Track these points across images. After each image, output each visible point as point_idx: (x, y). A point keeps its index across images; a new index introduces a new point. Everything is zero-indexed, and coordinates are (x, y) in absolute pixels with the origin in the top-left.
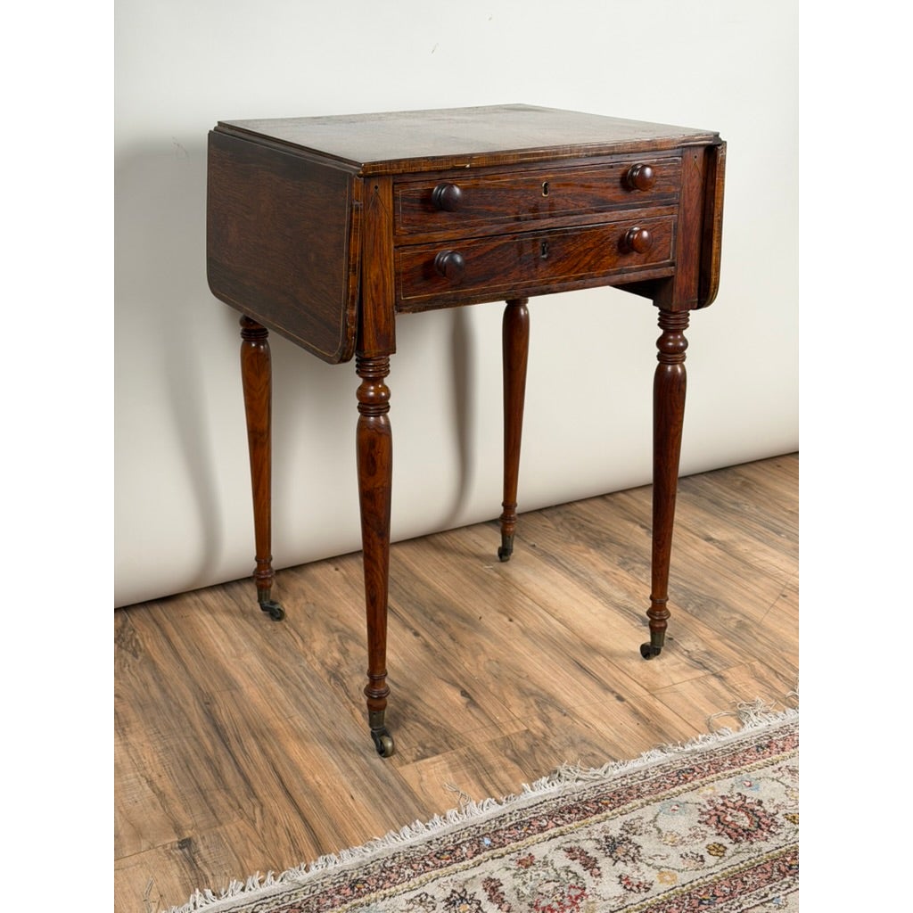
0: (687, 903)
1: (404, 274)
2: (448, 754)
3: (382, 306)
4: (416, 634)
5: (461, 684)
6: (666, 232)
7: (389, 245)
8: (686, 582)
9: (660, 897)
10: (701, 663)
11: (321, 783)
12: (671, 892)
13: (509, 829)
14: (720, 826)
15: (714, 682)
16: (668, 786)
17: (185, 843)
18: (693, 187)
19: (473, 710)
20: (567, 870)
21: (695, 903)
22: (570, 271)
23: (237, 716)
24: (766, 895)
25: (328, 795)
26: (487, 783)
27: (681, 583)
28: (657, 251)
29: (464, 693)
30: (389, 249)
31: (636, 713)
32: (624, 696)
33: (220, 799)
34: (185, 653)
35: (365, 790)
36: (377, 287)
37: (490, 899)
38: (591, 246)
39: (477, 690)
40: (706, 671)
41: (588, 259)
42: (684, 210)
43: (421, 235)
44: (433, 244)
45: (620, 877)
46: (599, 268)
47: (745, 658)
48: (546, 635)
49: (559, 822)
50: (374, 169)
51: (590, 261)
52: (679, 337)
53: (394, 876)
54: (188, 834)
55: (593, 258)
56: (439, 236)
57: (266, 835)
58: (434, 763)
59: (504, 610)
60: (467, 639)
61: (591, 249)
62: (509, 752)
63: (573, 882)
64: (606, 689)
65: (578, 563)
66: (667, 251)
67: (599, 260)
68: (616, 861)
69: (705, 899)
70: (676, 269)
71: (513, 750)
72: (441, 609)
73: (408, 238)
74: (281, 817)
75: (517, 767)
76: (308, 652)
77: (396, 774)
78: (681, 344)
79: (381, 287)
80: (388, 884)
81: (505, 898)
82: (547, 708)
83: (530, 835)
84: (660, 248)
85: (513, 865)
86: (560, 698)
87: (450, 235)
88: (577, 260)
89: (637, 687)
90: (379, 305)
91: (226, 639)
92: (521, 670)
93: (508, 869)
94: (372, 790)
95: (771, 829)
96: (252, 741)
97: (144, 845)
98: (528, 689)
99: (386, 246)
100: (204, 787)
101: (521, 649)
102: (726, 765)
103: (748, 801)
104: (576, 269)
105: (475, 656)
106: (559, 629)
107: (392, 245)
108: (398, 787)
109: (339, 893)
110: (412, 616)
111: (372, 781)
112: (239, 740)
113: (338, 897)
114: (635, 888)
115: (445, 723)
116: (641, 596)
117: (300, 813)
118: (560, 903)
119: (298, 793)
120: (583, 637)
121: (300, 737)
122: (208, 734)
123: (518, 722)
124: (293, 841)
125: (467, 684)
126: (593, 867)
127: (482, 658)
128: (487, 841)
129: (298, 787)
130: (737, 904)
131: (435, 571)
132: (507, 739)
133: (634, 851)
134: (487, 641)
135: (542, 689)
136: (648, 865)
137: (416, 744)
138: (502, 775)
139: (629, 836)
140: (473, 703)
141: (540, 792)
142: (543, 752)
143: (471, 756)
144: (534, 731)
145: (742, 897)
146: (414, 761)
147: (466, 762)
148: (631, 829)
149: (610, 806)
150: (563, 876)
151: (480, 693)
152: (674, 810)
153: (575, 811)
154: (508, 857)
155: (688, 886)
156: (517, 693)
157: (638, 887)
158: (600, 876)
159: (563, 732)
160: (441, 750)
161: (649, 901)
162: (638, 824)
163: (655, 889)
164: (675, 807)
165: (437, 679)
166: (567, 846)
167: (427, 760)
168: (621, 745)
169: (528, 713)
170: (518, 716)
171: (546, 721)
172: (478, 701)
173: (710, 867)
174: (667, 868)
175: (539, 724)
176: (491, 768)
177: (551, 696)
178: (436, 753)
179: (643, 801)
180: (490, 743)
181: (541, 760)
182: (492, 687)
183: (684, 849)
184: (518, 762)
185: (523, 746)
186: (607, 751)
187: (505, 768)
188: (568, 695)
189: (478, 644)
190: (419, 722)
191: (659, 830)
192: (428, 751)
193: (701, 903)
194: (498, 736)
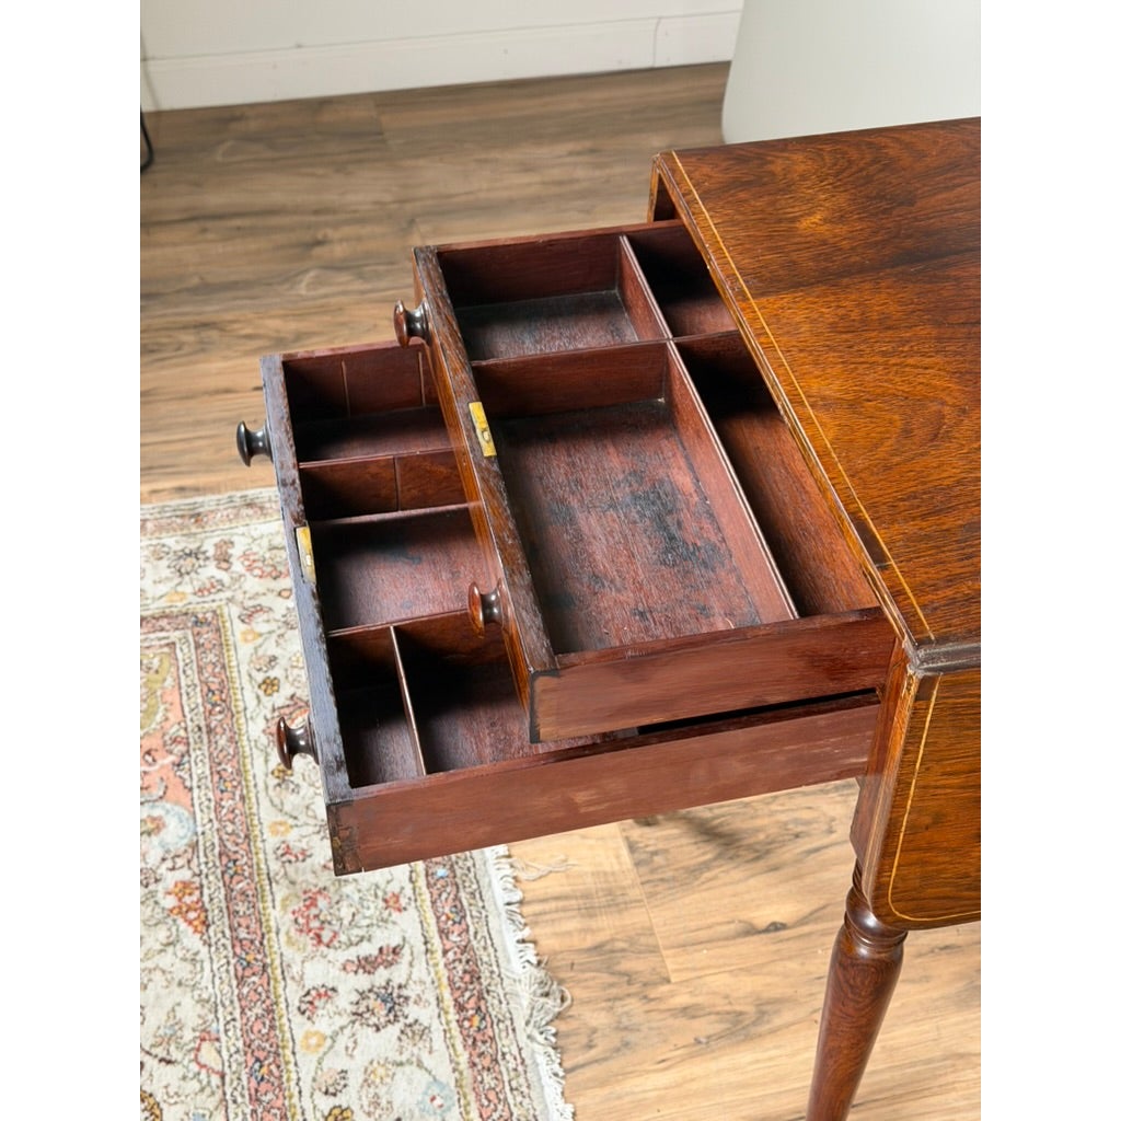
0: (263, 1045)
2: (633, 875)
5: (806, 929)
9: (284, 1020)
12: (288, 1035)
13: (456, 899)
16: (487, 1111)
19: (732, 926)
20: (364, 939)
21: (261, 1055)
26: (563, 904)
29: (776, 927)
39: (784, 945)
45: (333, 989)
49: (450, 954)
62: (621, 945)
63: (343, 938)
68: (361, 994)
69: (261, 1067)
71: (623, 950)
82: (721, 1022)
83: (438, 918)
85: (392, 888)
86: (743, 1047)
93: (388, 882)
98: (777, 1012)
114: (309, 998)
115: (705, 887)
118: (316, 916)
123: (693, 975)
125: (805, 936)
126: (360, 966)
128: (441, 873)
130: (239, 1100)
132: (654, 950)
133: (374, 1020)
134: (935, 995)
135: (773, 1032)
136: (342, 1028)
137: (661, 846)
138: (573, 925)
139: (399, 1026)
140: (751, 931)
141: (512, 948)
142: (612, 985)
143: (620, 899)
144: (665, 988)
145: (248, 1111)
146: (627, 838)
147: (610, 892)
148: (414, 1031)
149: (466, 1024)
150: (356, 932)
151: (774, 948)
152: (433, 1099)
153: (467, 978)
154: (409, 887)
155: (292, 1059)
156: (766, 995)
157: (311, 1003)
158: (344, 969)
159: (654, 1025)
160: (643, 869)
161: (283, 1006)
162: (421, 1044)
163: (298, 1019)
164: (438, 1101)
165: (822, 903)
166: (406, 951)
167: (624, 852)
168: (606, 1091)
169: (714, 993)
170: (708, 979)
171: (688, 1012)
172: (756, 938)
173: (312, 1095)
174: (331, 1047)
175: (682, 999)
176: (591, 916)
177: (749, 1038)
178: (637, 864)
179: (464, 1065)
180: (651, 928)
181: (594, 978)
182: (793, 965)
183: (355, 1080)
184: (597, 948)
185: (626, 965)
186: (596, 1066)
187: (585, 931)
188: (750, 1063)
189: (927, 979)
190: (715, 859)
191: (401, 1064)
192: (644, 856)
193: (258, 1060)
194: (660, 943)
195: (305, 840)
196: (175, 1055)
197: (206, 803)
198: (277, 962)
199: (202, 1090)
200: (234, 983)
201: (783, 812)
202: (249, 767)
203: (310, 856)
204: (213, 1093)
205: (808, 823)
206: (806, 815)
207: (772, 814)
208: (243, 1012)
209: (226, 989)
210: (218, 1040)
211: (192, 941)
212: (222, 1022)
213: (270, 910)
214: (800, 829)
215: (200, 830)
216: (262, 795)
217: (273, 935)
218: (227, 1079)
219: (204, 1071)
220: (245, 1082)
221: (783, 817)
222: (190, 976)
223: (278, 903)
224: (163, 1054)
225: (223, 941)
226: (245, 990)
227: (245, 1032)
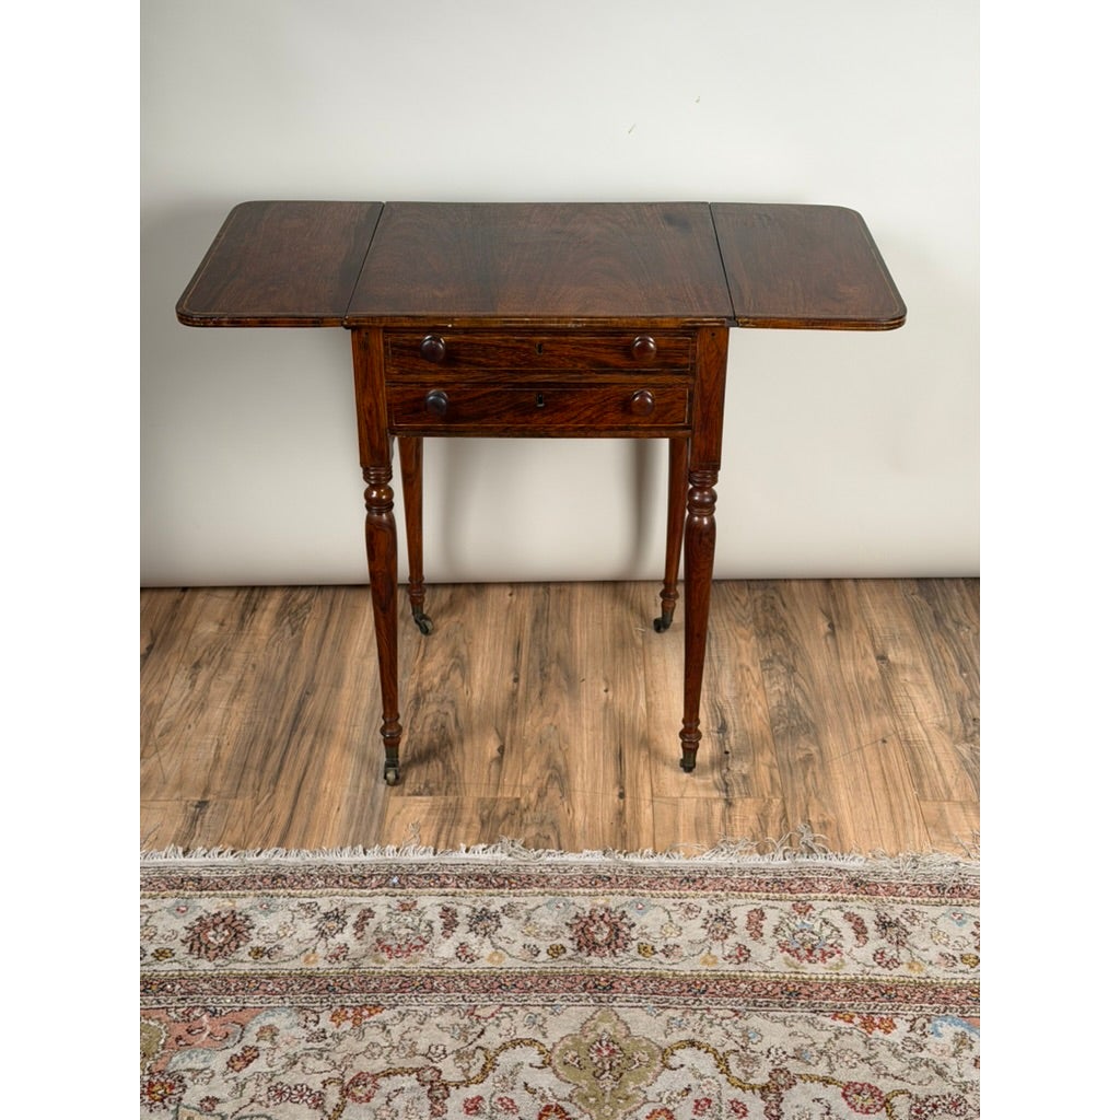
0: (489, 983)
1: (395, 405)
2: (438, 798)
3: (376, 428)
4: (516, 680)
5: (507, 739)
6: (680, 398)
7: (381, 380)
8: (806, 699)
9: (475, 971)
10: (726, 784)
11: (328, 790)
12: (487, 970)
13: (420, 876)
14: (580, 933)
15: (718, 808)
16: (575, 885)
17: (202, 804)
18: (711, 362)
19: (493, 767)
20: (429, 924)
21: (496, 984)
22: (568, 421)
23: (319, 711)
24: (554, 1000)
25: (324, 802)
26: (444, 832)
27: (800, 700)
28: (669, 415)
29: (501, 750)
30: (382, 385)
31: (621, 813)
32: (628, 795)
33: (251, 777)
34: (328, 643)
35: (353, 807)
36: (370, 412)
37: (355, 925)
38: (591, 401)
39: (514, 749)
40: (724, 795)
41: (588, 413)
42: (702, 381)
43: (412, 376)
44: (424, 385)
45: (461, 944)
46: (601, 421)
47: (773, 792)
48: (622, 716)
49: (461, 885)
50: (357, 321)
51: (590, 416)
52: (706, 493)
53: (308, 882)
54: (210, 797)
55: (594, 413)
56: (428, 378)
57: (257, 817)
58: (421, 801)
59: (610, 678)
60: (552, 696)
61: (592, 405)
62: (486, 813)
63: (424, 934)
64: (620, 783)
65: (726, 650)
66: (682, 415)
67: (601, 415)
68: (471, 930)
69: (505, 985)
70: (694, 433)
71: (490, 813)
72: (559, 660)
73: (400, 376)
74: (278, 807)
75: (479, 827)
76: (417, 671)
77: (386, 801)
78: (707, 500)
79: (374, 413)
80: (299, 887)
81: (366, 928)
82: (553, 784)
83: (431, 887)
84: (672, 412)
85: (395, 905)
86: (572, 779)
87: (442, 378)
88: (575, 413)
89: (647, 789)
90: (372, 427)
91: (367, 640)
92: (567, 742)
93: (389, 907)
94: (358, 808)
95: (617, 951)
96: (312, 736)
97: (177, 795)
98: (555, 762)
99: (378, 382)
100: (249, 764)
101: (587, 722)
102: (641, 884)
103: (625, 920)
104: (575, 421)
105: (543, 716)
106: (639, 712)
107: (384, 381)
108: (377, 812)
109: (261, 880)
110: (530, 660)
111: (364, 801)
112: (303, 733)
113: (259, 883)
114: (463, 957)
115: (461, 771)
116: (747, 701)
117: (293, 808)
118: (399, 946)
119: (305, 793)
120: (652, 727)
121: (347, 746)
122: (287, 719)
123: (518, 788)
124: (270, 829)
125: (512, 740)
126: (450, 929)
127: (547, 720)
128: (395, 880)
129: (310, 786)
130: (525, 998)
131: (590, 620)
132: (495, 801)
133: (493, 928)
134: (567, 705)
135: (566, 766)
136: (492, 943)
137: (423, 781)
138: (462, 830)
139: (502, 915)
140: (499, 760)
141: (470, 855)
142: (511, 822)
143: (453, 806)
144: (522, 801)
145: (535, 994)
146: (409, 795)
147: (445, 810)
148: (509, 910)
149: (513, 885)
150: (422, 927)
151: (514, 753)
152: (558, 907)
153: (482, 880)
154: (398, 897)
155: (504, 971)
156: (543, 763)
157: (467, 956)
158: (448, 937)
159: (545, 809)
160: (437, 792)
161: (463, 971)
162: (519, 908)
163: (478, 963)
164: (561, 905)
165: (493, 728)
166: (448, 906)
167: (419, 798)
168: (579, 838)
169: (534, 783)
170: (524, 783)
171: (541, 796)
172: (505, 759)
173: (536, 962)
174: (504, 950)
175: (533, 796)
176: (460, 821)
177: (567, 775)
178: (431, 794)
179: (542, 890)
180: (479, 799)
181: (503, 828)
182: (528, 750)
183: (532, 941)
184: (483, 823)
185: (501, 812)
186: (562, 838)
187: (469, 825)
188: (582, 777)
189: (557, 706)
190: (443, 762)
191: (529, 919)
192: (427, 790)
193: (500, 987)
194: (491, 796)
195: (330, 946)
196: (478, 1029)
197: (263, 1000)
198: (429, 971)
199: (510, 1017)
200: (434, 994)
201: (423, 727)
202: (242, 972)
203: (346, 945)
204: (515, 1011)
205: (436, 721)
206: (430, 720)
207: (422, 732)
208: (460, 992)
209: (438, 999)
210: (476, 1006)
211: (386, 1015)
212: (463, 1003)
213: (382, 971)
214: (439, 725)
215: (287, 1004)
216: (274, 967)
217: (404, 970)
218: (506, 1003)
219: (497, 1015)
220: (513, 995)
221: (427, 729)
222: (418, 1017)
223: (379, 966)
224: (475, 1036)
225: (396, 998)
226: (443, 988)
227: (475, 990)
